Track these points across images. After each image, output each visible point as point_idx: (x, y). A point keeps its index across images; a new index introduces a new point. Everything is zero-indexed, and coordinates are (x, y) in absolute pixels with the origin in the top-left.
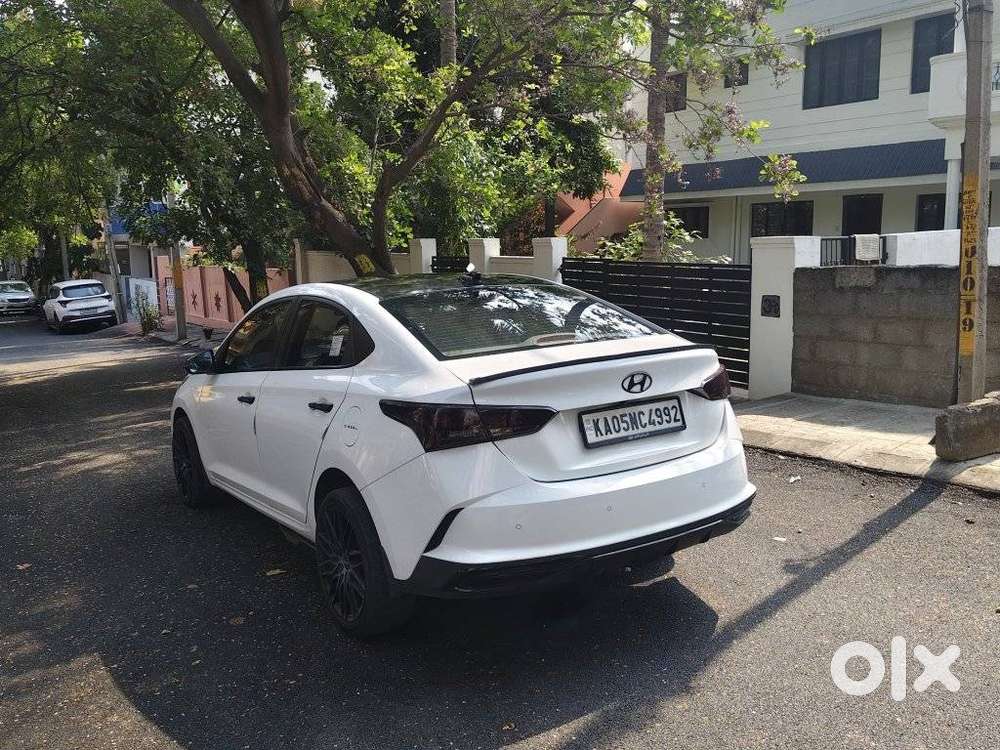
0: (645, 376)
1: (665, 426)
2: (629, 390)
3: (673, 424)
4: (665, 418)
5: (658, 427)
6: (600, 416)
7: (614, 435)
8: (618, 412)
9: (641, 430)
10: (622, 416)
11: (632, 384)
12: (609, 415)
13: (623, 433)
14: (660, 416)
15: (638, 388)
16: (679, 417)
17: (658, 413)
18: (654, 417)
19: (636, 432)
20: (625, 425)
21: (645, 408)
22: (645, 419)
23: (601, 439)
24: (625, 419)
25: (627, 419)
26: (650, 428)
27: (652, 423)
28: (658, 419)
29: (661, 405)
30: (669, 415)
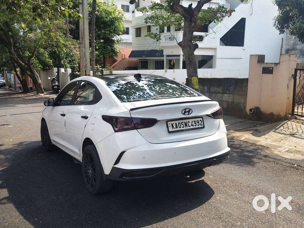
0: (190, 109)
1: (197, 126)
2: (184, 114)
3: (200, 126)
4: (197, 124)
5: (195, 127)
6: (174, 122)
7: (179, 129)
8: (180, 121)
9: (188, 128)
10: (182, 123)
11: (185, 112)
12: (177, 122)
13: (182, 128)
14: (196, 123)
15: (187, 113)
16: (202, 124)
17: (195, 122)
18: (193, 123)
19: (186, 128)
20: (183, 126)
21: (190, 120)
22: (190, 124)
23: (174, 130)
24: (183, 124)
25: (184, 124)
26: (192, 127)
27: (193, 125)
28: (194, 124)
29: (196, 120)
30: (199, 123)
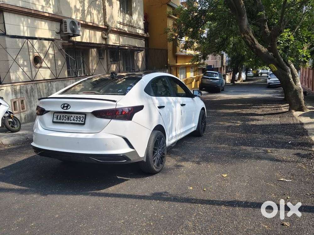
0: (68, 105)
1: (78, 122)
2: (63, 108)
3: (80, 122)
4: (78, 119)
5: (75, 122)
6: (59, 115)
7: (61, 121)
9: (70, 121)
10: (65, 116)
11: (64, 107)
12: (62, 115)
13: (64, 121)
14: (77, 119)
16: (83, 120)
17: (77, 118)
18: (75, 118)
19: (68, 121)
20: (65, 119)
21: (73, 115)
22: (72, 119)
23: (57, 121)
24: (66, 117)
25: (67, 117)
26: (73, 121)
27: (74, 120)
28: (76, 119)
29: (79, 116)
30: (80, 119)
